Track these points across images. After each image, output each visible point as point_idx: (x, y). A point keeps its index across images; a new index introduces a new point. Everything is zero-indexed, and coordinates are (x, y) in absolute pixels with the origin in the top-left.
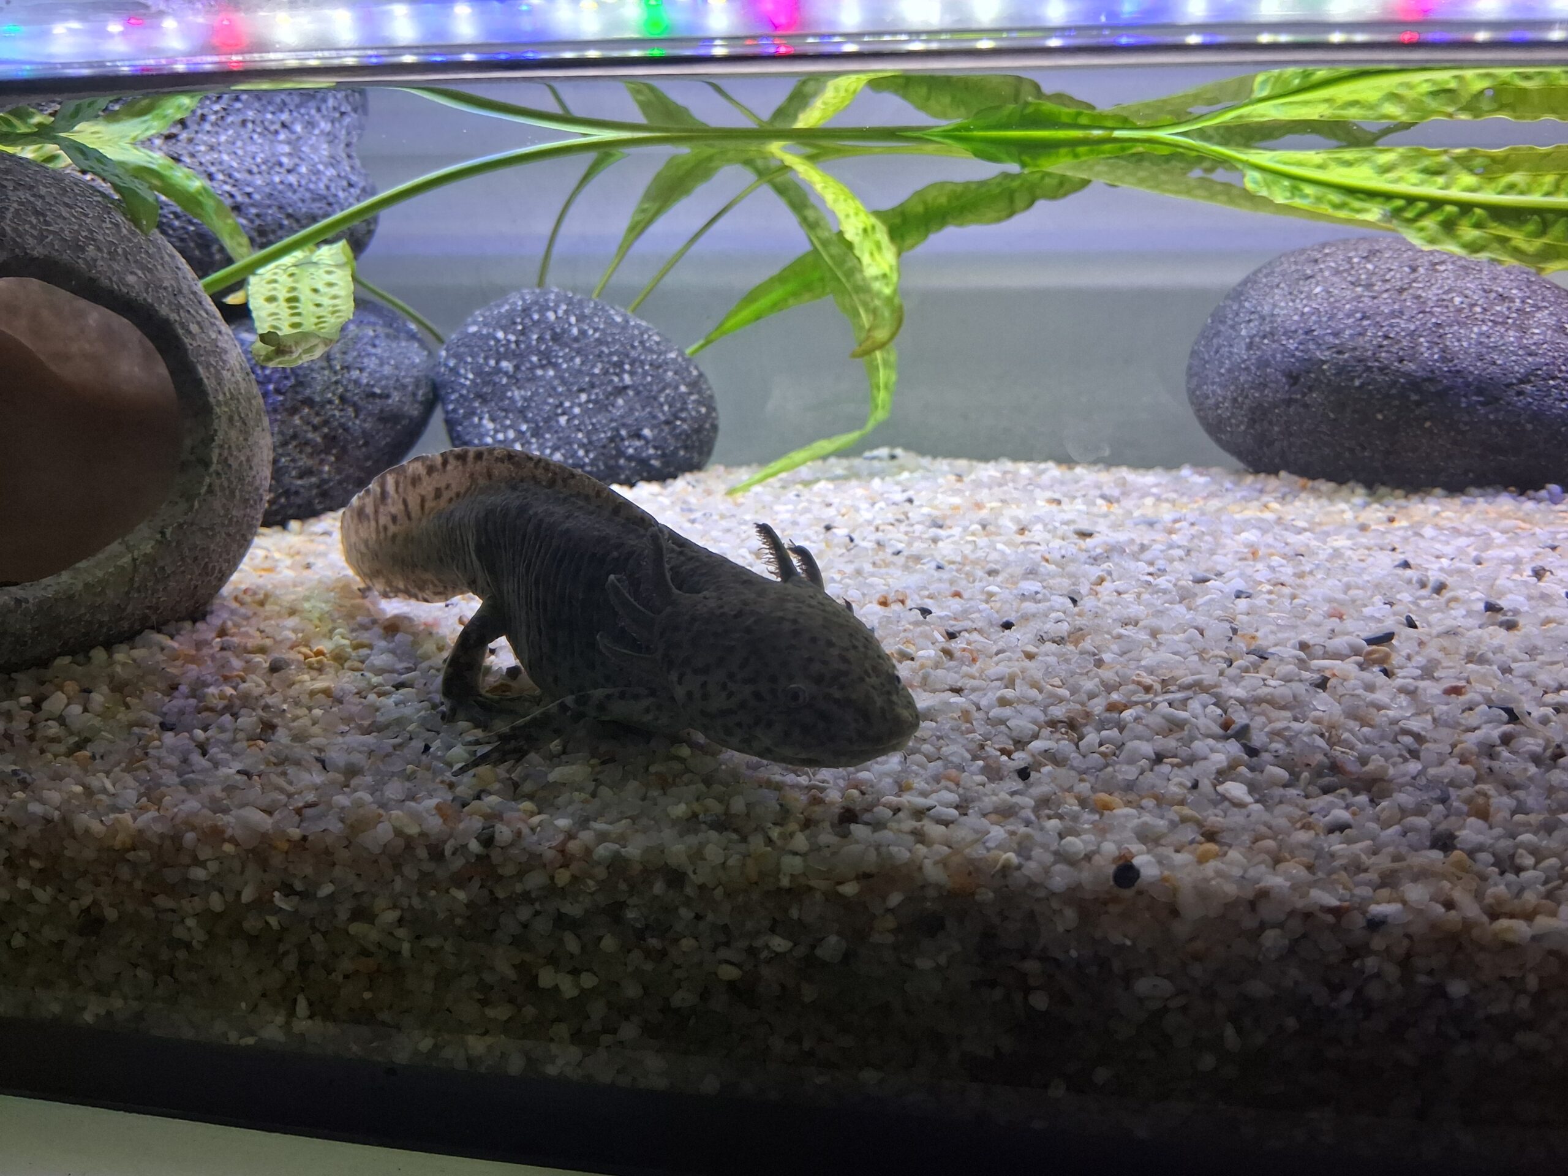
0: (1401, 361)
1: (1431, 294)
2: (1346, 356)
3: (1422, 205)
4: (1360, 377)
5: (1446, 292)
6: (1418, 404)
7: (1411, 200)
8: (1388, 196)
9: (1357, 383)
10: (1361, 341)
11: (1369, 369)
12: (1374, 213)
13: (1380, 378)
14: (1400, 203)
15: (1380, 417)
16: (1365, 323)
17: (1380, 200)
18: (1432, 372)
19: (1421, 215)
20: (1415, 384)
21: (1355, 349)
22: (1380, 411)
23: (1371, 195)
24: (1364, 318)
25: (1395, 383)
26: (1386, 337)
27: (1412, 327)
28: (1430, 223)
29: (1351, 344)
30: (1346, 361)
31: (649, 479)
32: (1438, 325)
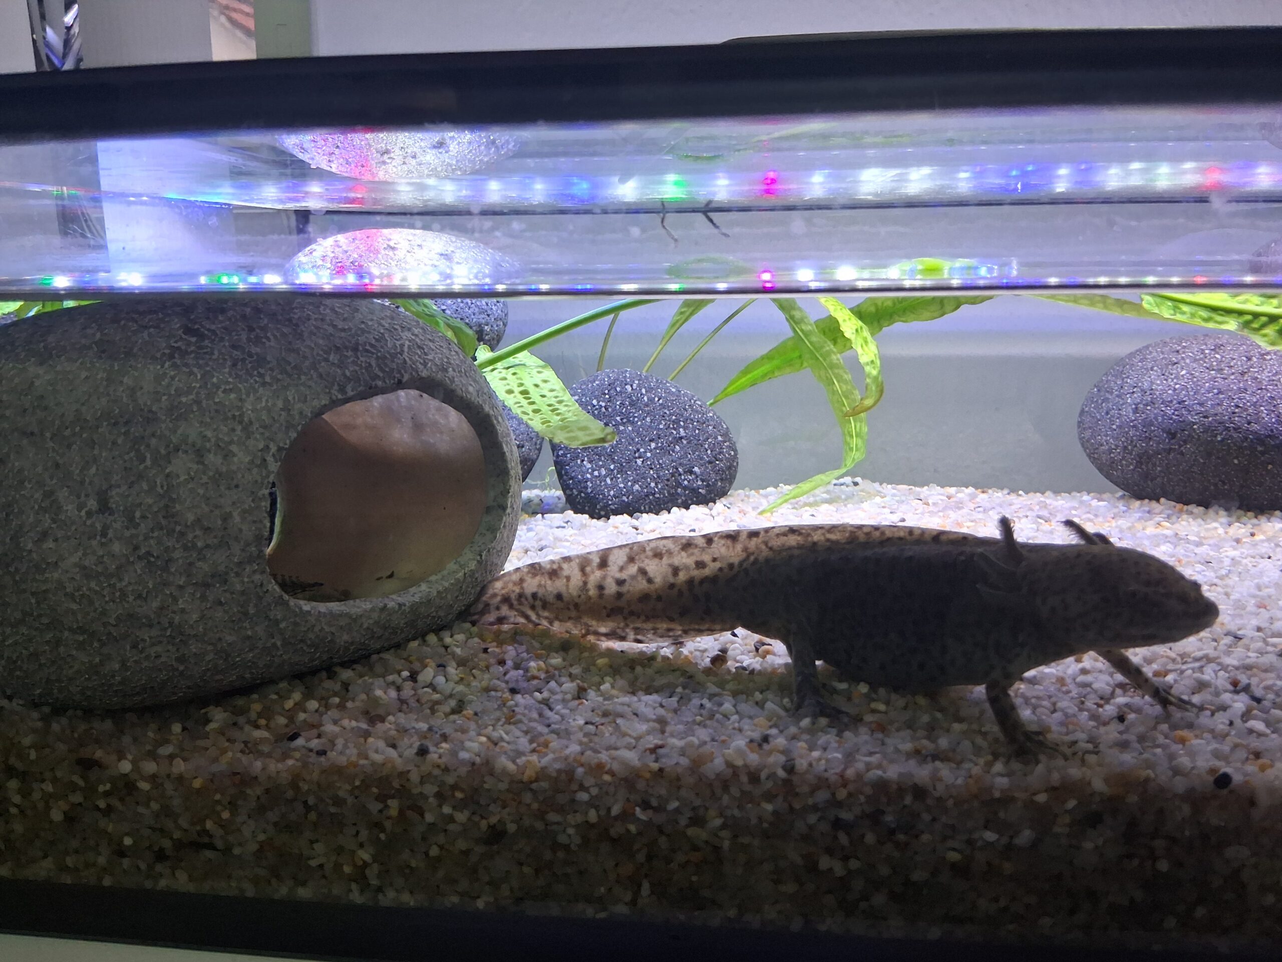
0: (1249, 423)
1: (1264, 376)
2: (1210, 419)
3: (1264, 319)
4: (1221, 434)
5: (1274, 375)
6: (1263, 453)
7: (1256, 315)
8: (1240, 313)
9: (1219, 438)
10: (1219, 409)
11: (1227, 429)
12: (1232, 325)
13: (1235, 435)
14: (1249, 317)
15: (1236, 461)
16: (1221, 396)
17: (1236, 315)
18: (1272, 431)
19: (1263, 326)
20: (1260, 439)
21: (1216, 415)
22: (1237, 458)
23: (1228, 312)
24: (1220, 392)
25: (1246, 438)
26: (1237, 407)
27: (1255, 400)
28: (1270, 331)
29: (1212, 411)
30: (1211, 422)
32: (1272, 398)
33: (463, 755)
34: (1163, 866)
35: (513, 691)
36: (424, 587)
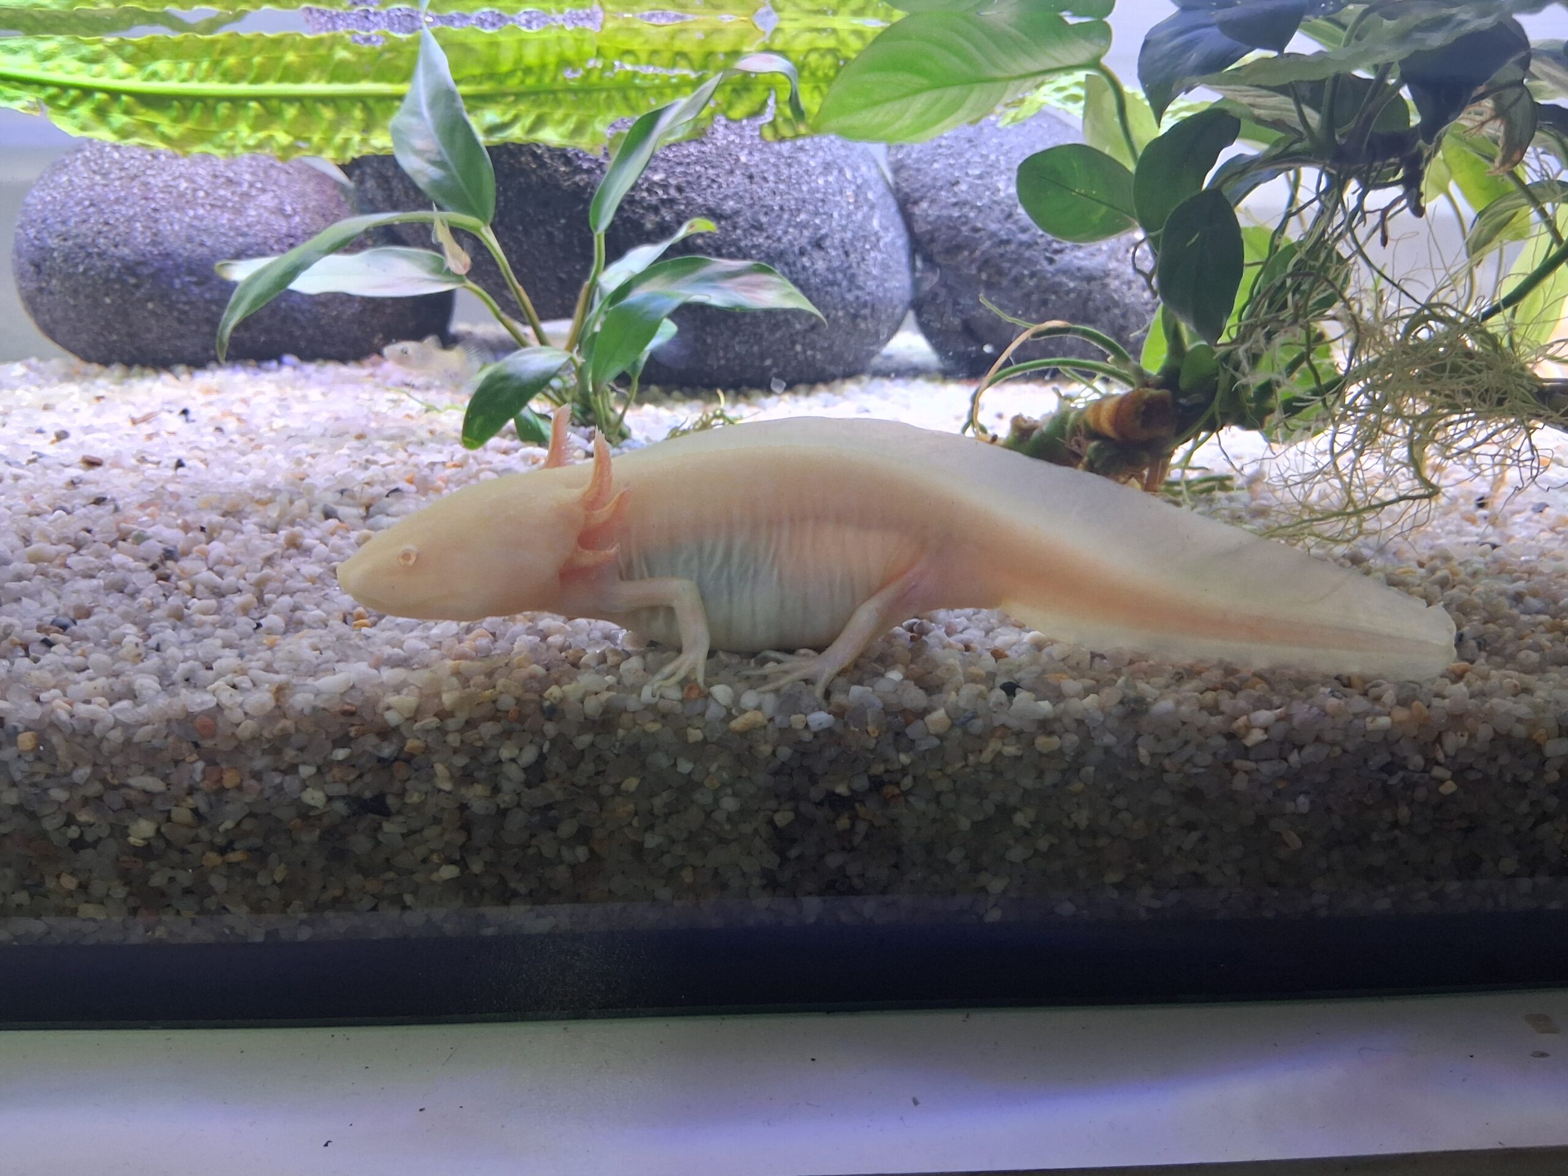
0: (116, 246)
2: (70, 243)
3: (73, 93)
4: (83, 262)
6: (137, 286)
7: (64, 88)
8: (42, 84)
9: (81, 269)
10: (83, 228)
11: (89, 255)
12: (26, 98)
13: (99, 264)
14: (52, 91)
15: (108, 300)
16: (91, 210)
17: (36, 87)
18: (144, 255)
19: (74, 103)
20: (130, 268)
21: (77, 236)
22: (107, 295)
23: (25, 83)
24: (92, 205)
25: (112, 267)
26: (107, 223)
27: (131, 213)
28: (84, 111)
29: (74, 232)
30: (70, 248)
32: (155, 210)
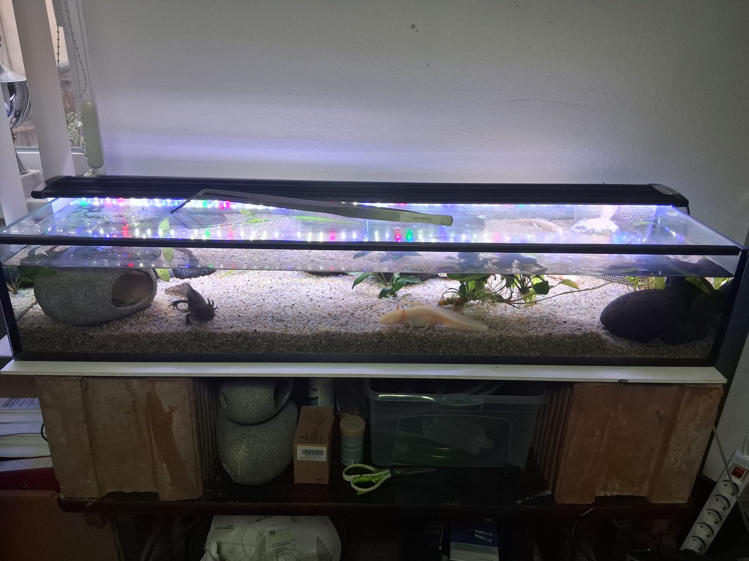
31: (206, 275)
33: (146, 331)
34: (249, 342)
35: (155, 321)
36: (139, 304)
